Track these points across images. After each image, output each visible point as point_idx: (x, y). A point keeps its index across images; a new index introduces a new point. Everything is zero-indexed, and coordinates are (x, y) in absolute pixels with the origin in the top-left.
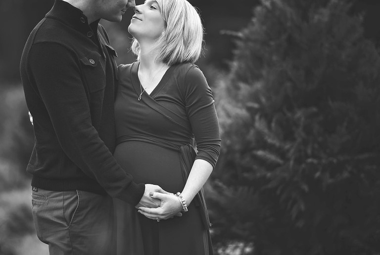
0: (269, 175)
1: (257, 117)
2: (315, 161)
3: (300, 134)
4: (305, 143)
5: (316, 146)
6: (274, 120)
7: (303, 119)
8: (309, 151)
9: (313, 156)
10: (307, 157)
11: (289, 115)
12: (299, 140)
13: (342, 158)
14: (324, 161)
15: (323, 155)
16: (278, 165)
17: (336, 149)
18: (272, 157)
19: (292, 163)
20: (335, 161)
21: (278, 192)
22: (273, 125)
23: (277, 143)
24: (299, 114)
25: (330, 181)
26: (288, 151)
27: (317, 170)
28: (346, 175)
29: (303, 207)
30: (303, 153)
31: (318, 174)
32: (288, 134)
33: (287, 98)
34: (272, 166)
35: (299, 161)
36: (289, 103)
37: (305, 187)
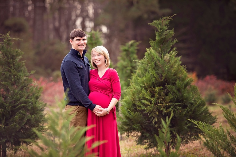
0: (145, 108)
1: (143, 89)
2: (161, 105)
3: (157, 95)
4: (158, 98)
5: (162, 100)
6: (148, 90)
7: (158, 91)
8: (159, 101)
9: (161, 103)
10: (159, 103)
11: (154, 89)
12: (156, 97)
13: (170, 104)
14: (164, 105)
15: (164, 103)
16: (149, 105)
17: (168, 101)
18: (147, 103)
19: (153, 105)
20: (168, 105)
21: (148, 114)
22: (148, 92)
23: (149, 98)
24: (157, 89)
25: (166, 111)
26: (152, 101)
27: (162, 107)
28: (170, 109)
29: (156, 120)
30: (157, 102)
31: (162, 109)
32: (153, 96)
33: (153, 83)
34: (146, 106)
35: (156, 104)
36: (154, 85)
37: (157, 113)
